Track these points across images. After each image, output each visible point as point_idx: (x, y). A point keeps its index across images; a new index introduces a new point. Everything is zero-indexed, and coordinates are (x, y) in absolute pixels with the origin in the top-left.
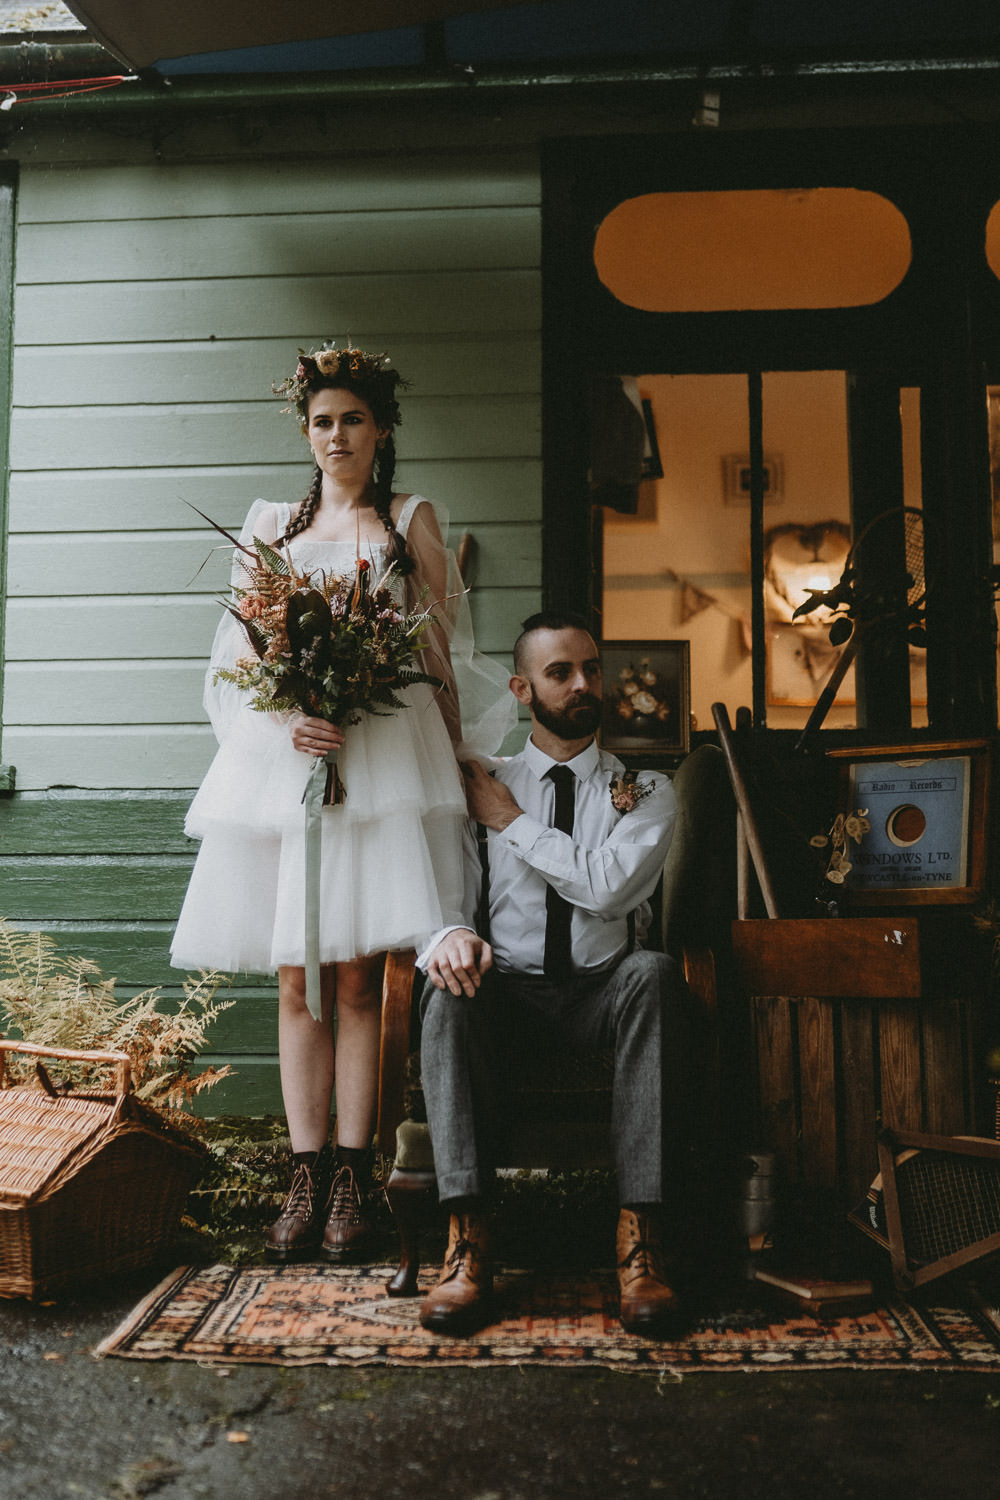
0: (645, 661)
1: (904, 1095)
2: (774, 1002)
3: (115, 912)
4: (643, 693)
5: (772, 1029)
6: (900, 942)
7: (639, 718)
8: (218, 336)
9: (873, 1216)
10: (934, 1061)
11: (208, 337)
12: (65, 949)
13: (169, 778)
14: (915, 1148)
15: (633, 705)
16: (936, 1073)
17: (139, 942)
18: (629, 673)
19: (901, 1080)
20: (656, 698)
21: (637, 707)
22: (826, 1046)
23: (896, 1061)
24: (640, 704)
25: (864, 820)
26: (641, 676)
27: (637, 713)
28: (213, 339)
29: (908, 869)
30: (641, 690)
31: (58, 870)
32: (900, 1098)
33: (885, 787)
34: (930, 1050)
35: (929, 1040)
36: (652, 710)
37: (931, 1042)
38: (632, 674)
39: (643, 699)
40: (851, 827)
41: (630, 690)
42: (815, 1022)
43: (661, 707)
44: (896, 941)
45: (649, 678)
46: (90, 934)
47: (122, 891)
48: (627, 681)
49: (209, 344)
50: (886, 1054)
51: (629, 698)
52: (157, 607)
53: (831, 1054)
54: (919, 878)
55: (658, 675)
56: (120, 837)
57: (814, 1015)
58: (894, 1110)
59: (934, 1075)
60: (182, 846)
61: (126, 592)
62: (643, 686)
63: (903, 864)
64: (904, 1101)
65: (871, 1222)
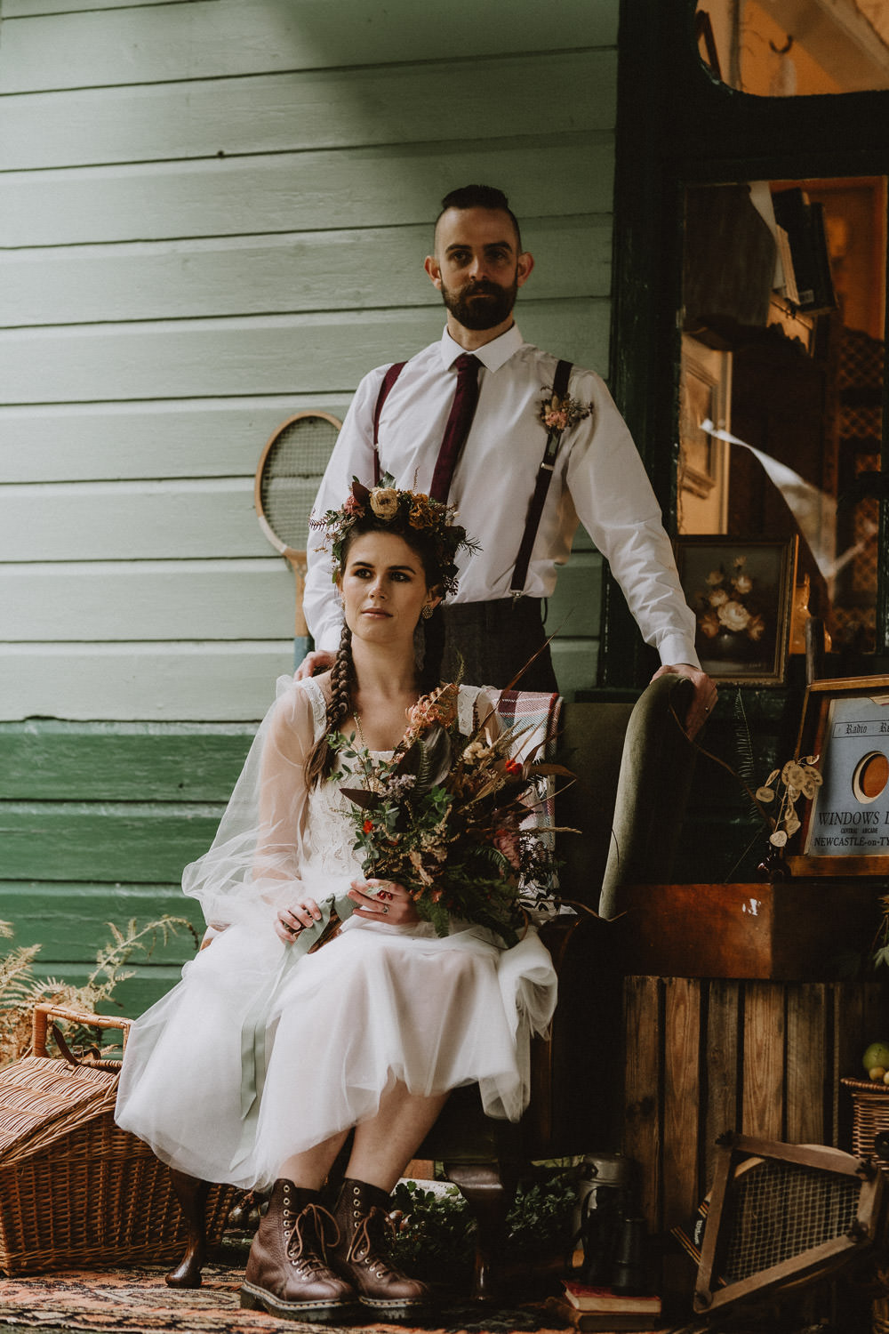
0: (740, 561)
1: (766, 1096)
2: (644, 982)
3: (90, 872)
4: (733, 603)
5: (640, 1014)
6: (755, 913)
7: (726, 637)
8: (227, 152)
9: (698, 1231)
10: (797, 1056)
11: (215, 153)
12: (40, 916)
13: (160, 709)
14: (761, 1157)
15: (719, 619)
16: (798, 1071)
17: (121, 909)
18: (718, 578)
19: (762, 1077)
20: (750, 612)
21: (724, 622)
22: (692, 1035)
23: (759, 1055)
24: (729, 618)
25: (812, 769)
26: (733, 582)
27: (724, 630)
28: (221, 155)
29: (866, 831)
30: (731, 600)
31: (29, 820)
32: (761, 1101)
33: (859, 729)
34: (793, 1044)
35: (793, 1029)
36: (742, 626)
37: (795, 1035)
38: (721, 579)
39: (733, 612)
40: (794, 777)
41: (718, 600)
42: (682, 1007)
43: (755, 622)
44: (752, 911)
45: (743, 584)
46: (67, 899)
47: (105, 847)
48: (715, 588)
49: (218, 162)
50: (750, 1048)
51: (716, 609)
52: (150, 495)
53: (696, 1045)
54: (874, 843)
55: (754, 581)
56: (104, 780)
57: (682, 999)
58: (755, 1116)
59: (797, 1072)
60: (171, 792)
61: (116, 477)
62: (733, 595)
63: (862, 826)
64: (765, 1100)
65: (694, 1236)
